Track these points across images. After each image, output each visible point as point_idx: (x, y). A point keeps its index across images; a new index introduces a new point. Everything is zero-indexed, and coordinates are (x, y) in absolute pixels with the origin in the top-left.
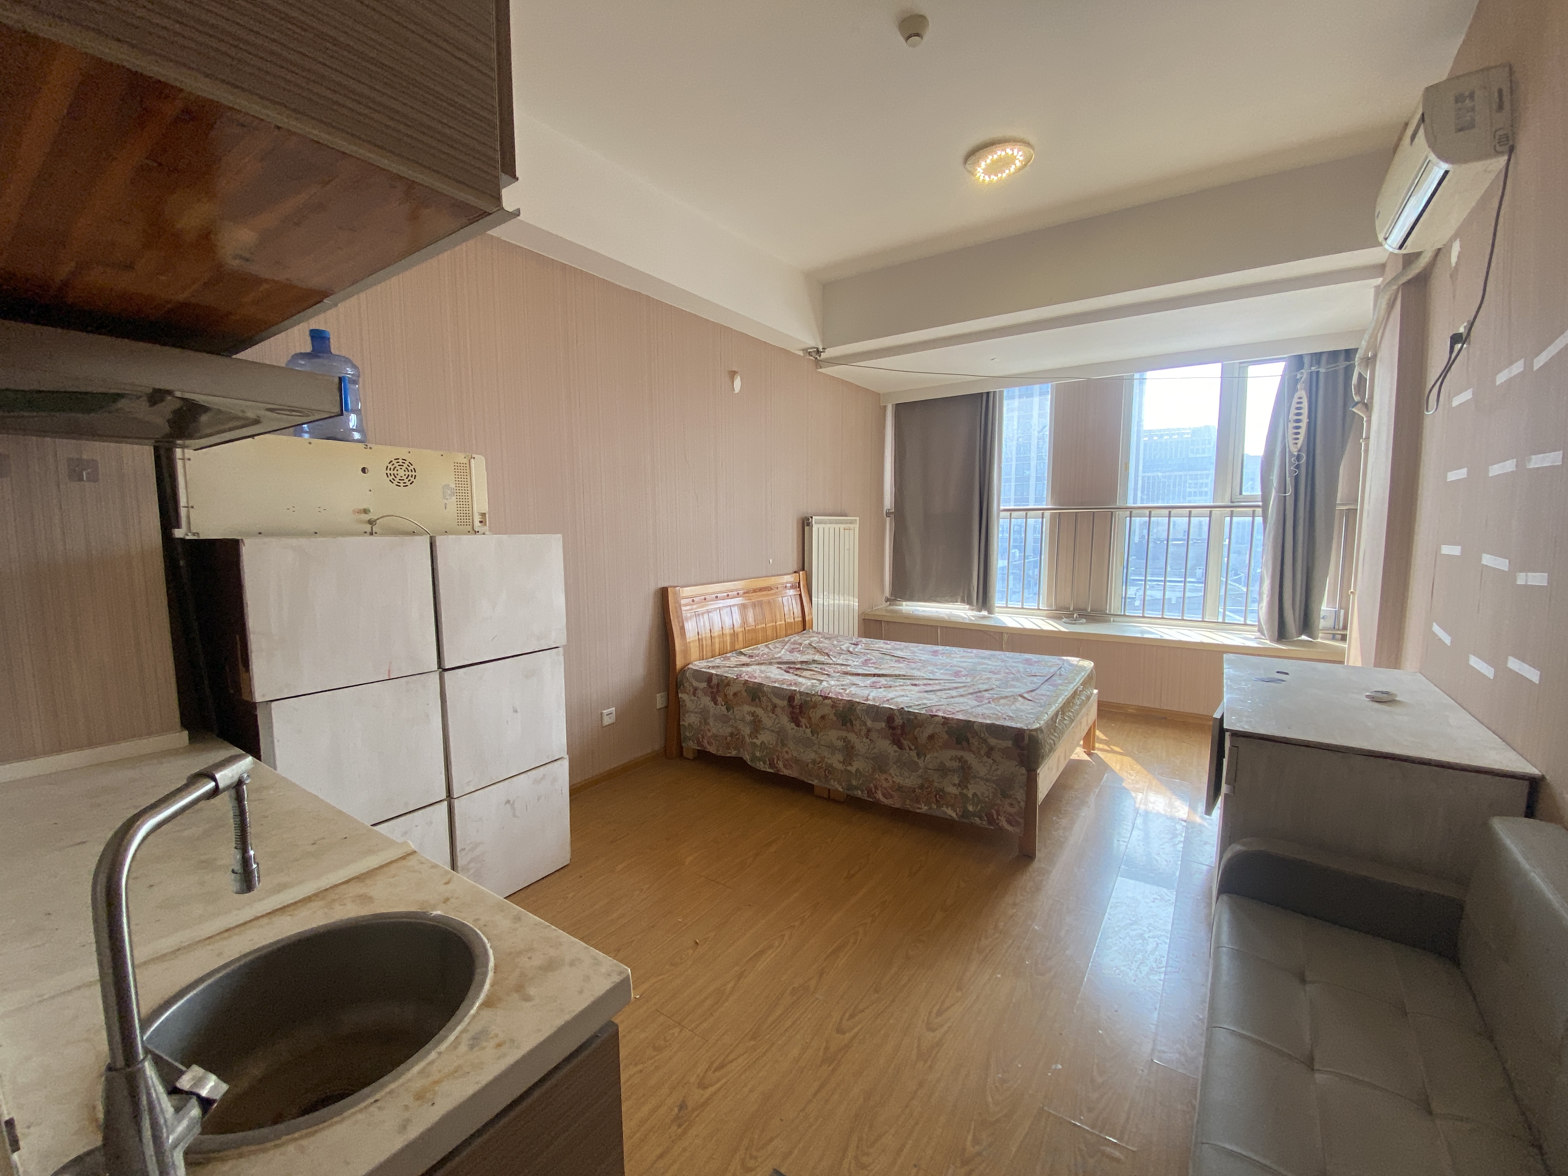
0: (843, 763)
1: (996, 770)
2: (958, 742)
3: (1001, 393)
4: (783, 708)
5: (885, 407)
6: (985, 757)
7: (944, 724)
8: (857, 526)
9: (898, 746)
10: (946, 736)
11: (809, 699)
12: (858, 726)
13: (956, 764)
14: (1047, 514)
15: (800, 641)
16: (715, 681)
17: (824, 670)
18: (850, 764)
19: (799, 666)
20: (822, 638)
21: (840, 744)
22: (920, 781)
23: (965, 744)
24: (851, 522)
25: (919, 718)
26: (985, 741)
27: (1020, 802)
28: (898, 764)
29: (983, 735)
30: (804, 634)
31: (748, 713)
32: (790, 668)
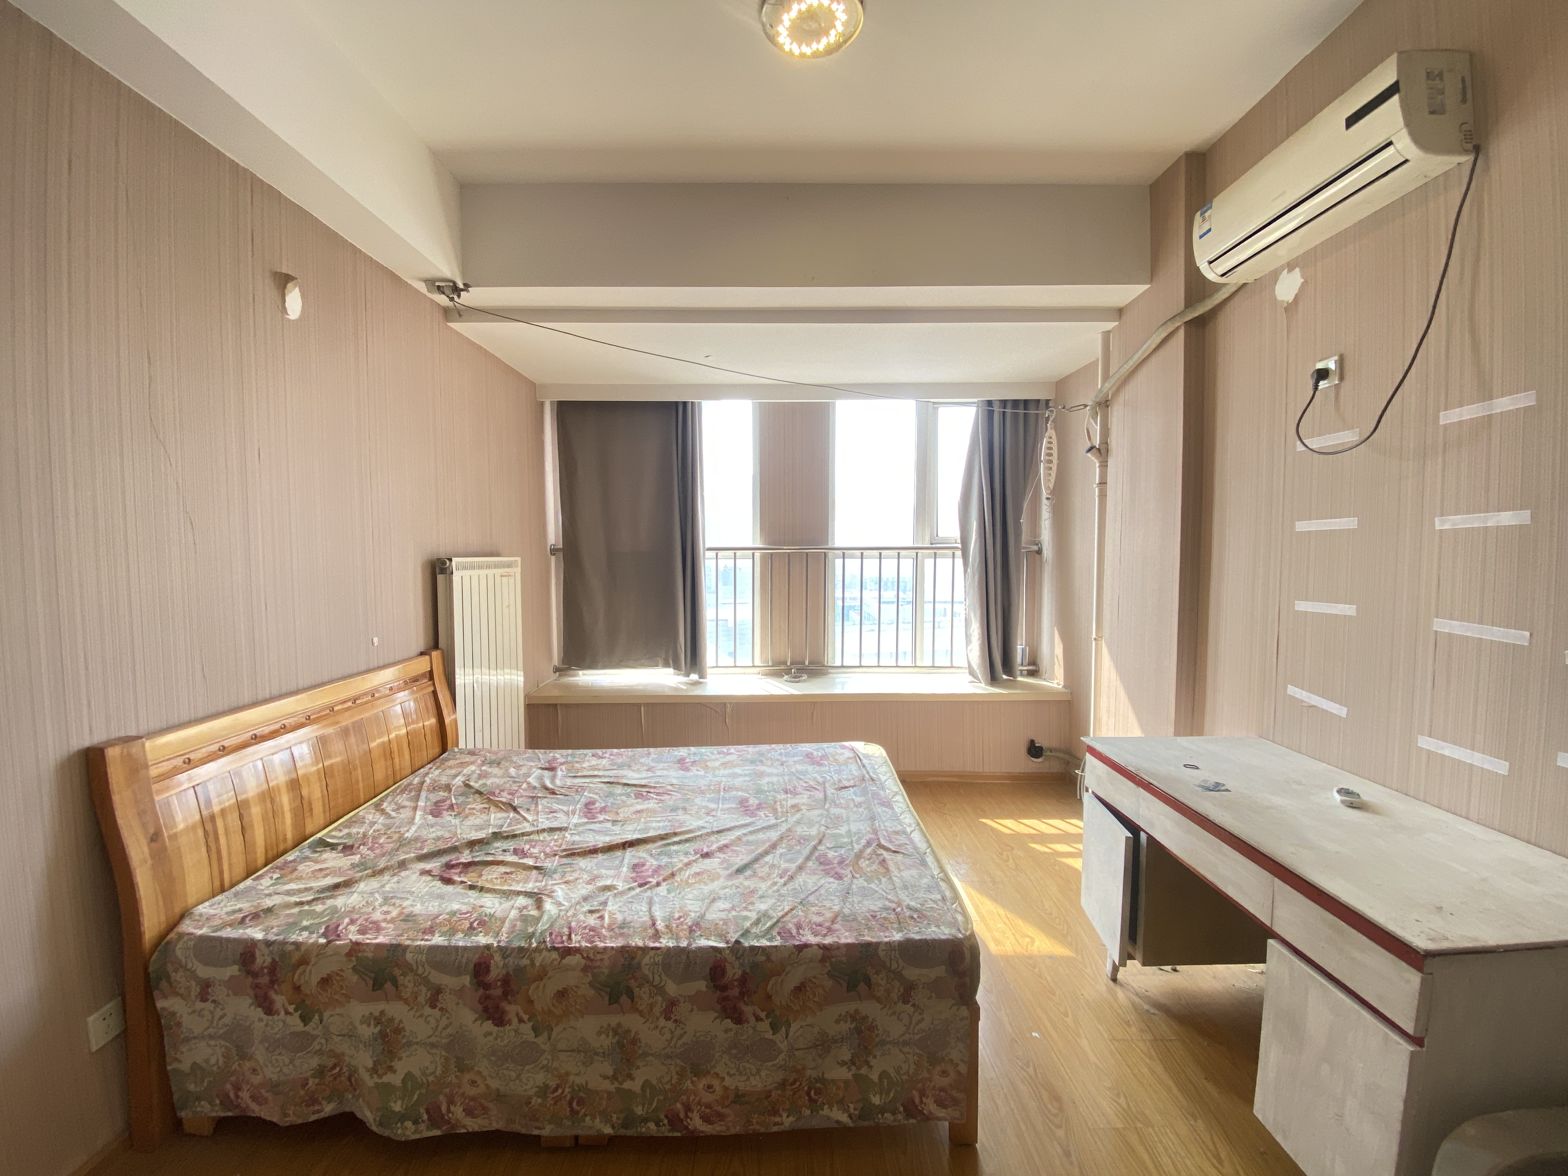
0: (614, 1078)
1: (919, 1022)
2: (852, 986)
3: (700, 404)
4: (460, 992)
5: (542, 404)
6: (900, 1004)
7: (823, 960)
8: (518, 570)
9: (732, 1019)
10: (829, 983)
11: (525, 962)
12: (646, 997)
13: (845, 1027)
14: (758, 554)
15: (444, 780)
16: (262, 959)
17: (523, 854)
18: (630, 1077)
19: (466, 857)
20: (484, 763)
21: (606, 1042)
22: (779, 1076)
23: (862, 987)
24: (509, 565)
25: (773, 958)
26: (899, 975)
27: (957, 1065)
28: (734, 1051)
29: (894, 966)
30: (447, 760)
31: (365, 1021)
32: (449, 866)
